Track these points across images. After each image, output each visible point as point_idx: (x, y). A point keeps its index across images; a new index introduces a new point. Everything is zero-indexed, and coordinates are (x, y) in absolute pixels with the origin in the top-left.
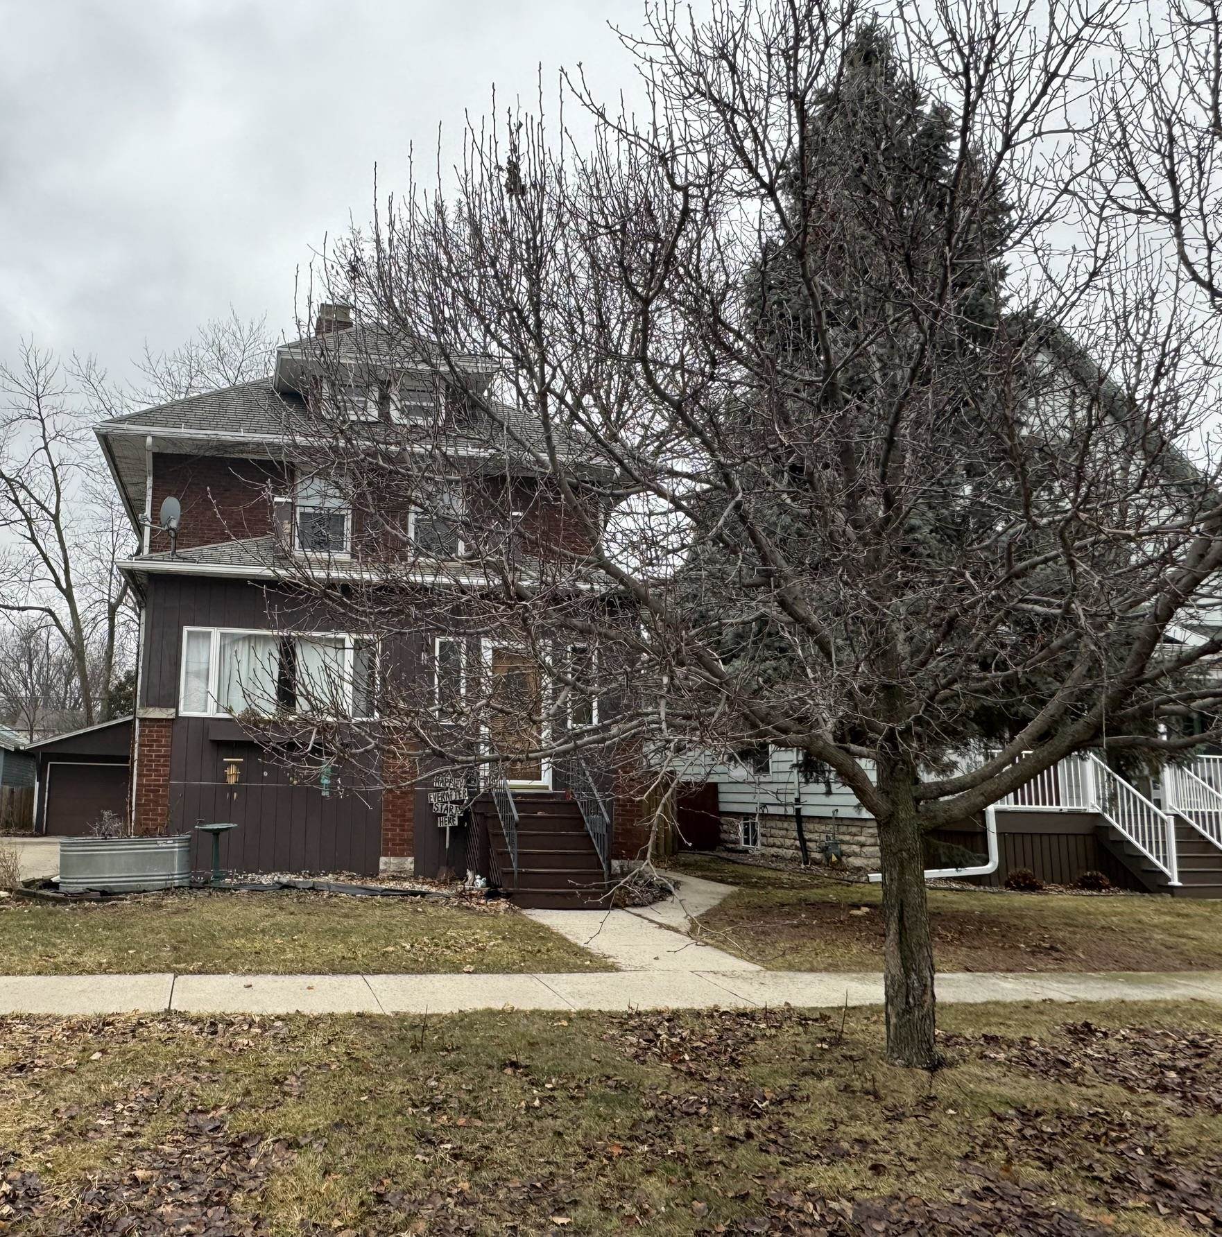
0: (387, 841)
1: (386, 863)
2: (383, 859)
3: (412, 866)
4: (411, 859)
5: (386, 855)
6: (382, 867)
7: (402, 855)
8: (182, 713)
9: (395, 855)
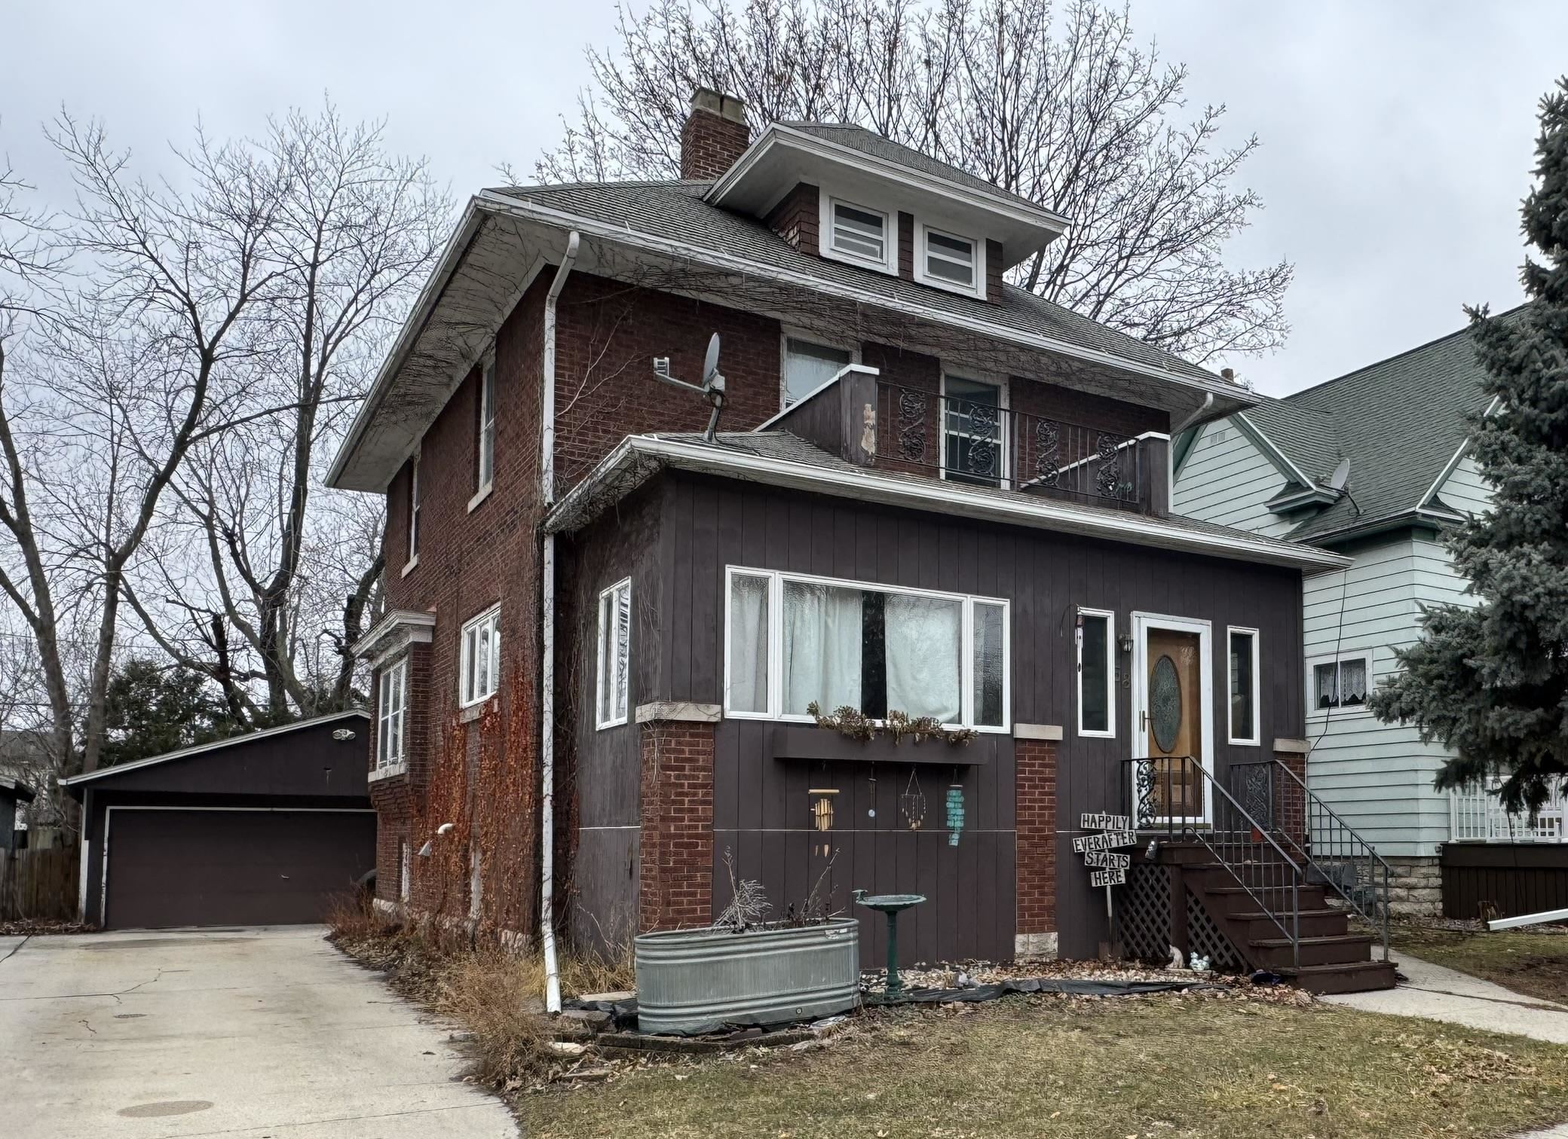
0: (1022, 908)
1: (1024, 943)
2: (1020, 938)
3: (1056, 945)
4: (1054, 935)
5: (1023, 932)
6: (1019, 949)
7: (1043, 931)
8: (731, 714)
9: (1032, 931)
